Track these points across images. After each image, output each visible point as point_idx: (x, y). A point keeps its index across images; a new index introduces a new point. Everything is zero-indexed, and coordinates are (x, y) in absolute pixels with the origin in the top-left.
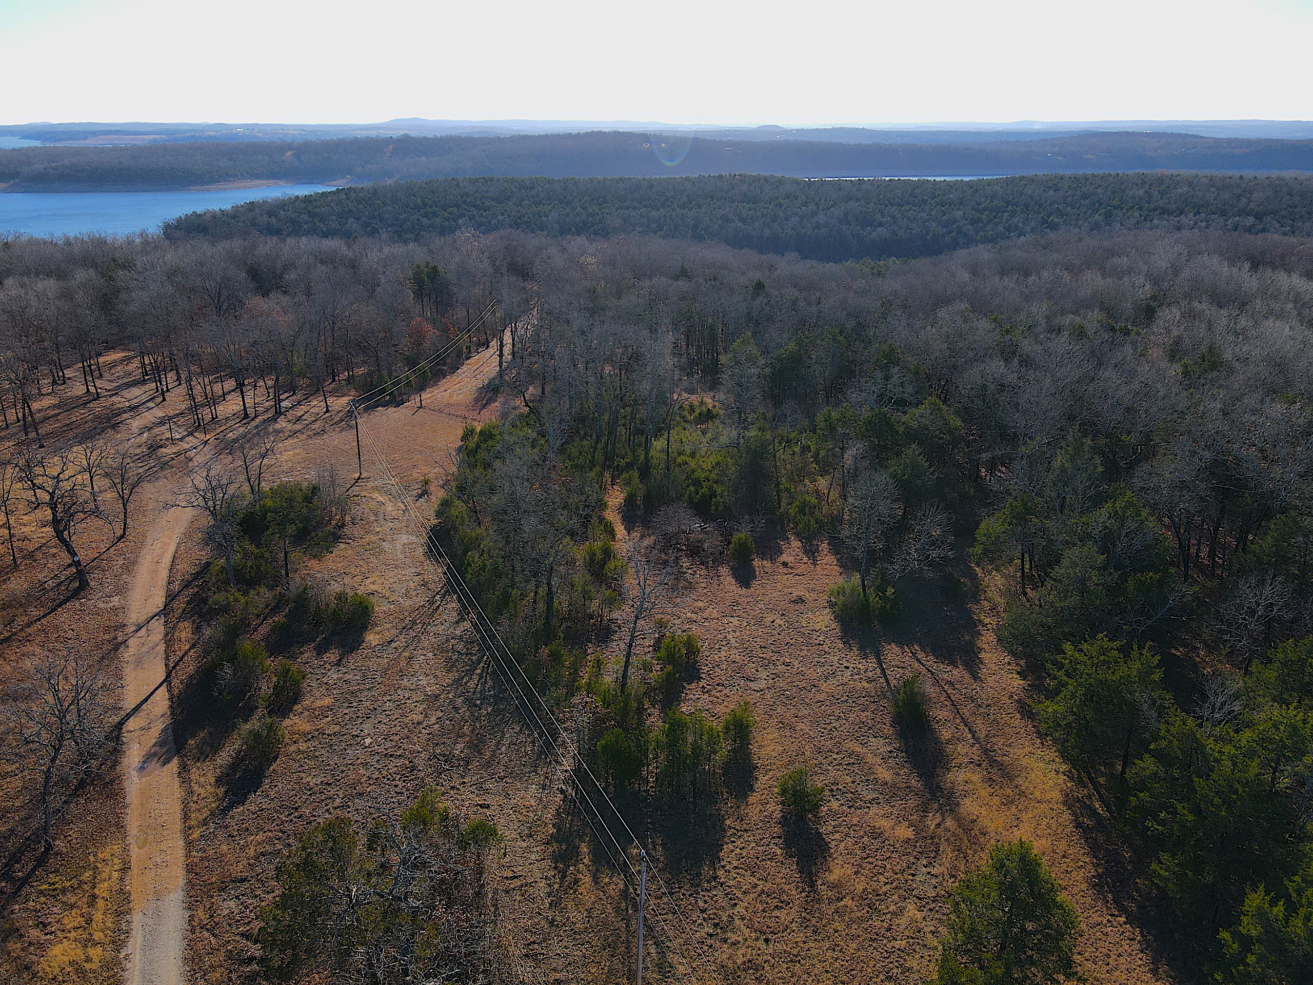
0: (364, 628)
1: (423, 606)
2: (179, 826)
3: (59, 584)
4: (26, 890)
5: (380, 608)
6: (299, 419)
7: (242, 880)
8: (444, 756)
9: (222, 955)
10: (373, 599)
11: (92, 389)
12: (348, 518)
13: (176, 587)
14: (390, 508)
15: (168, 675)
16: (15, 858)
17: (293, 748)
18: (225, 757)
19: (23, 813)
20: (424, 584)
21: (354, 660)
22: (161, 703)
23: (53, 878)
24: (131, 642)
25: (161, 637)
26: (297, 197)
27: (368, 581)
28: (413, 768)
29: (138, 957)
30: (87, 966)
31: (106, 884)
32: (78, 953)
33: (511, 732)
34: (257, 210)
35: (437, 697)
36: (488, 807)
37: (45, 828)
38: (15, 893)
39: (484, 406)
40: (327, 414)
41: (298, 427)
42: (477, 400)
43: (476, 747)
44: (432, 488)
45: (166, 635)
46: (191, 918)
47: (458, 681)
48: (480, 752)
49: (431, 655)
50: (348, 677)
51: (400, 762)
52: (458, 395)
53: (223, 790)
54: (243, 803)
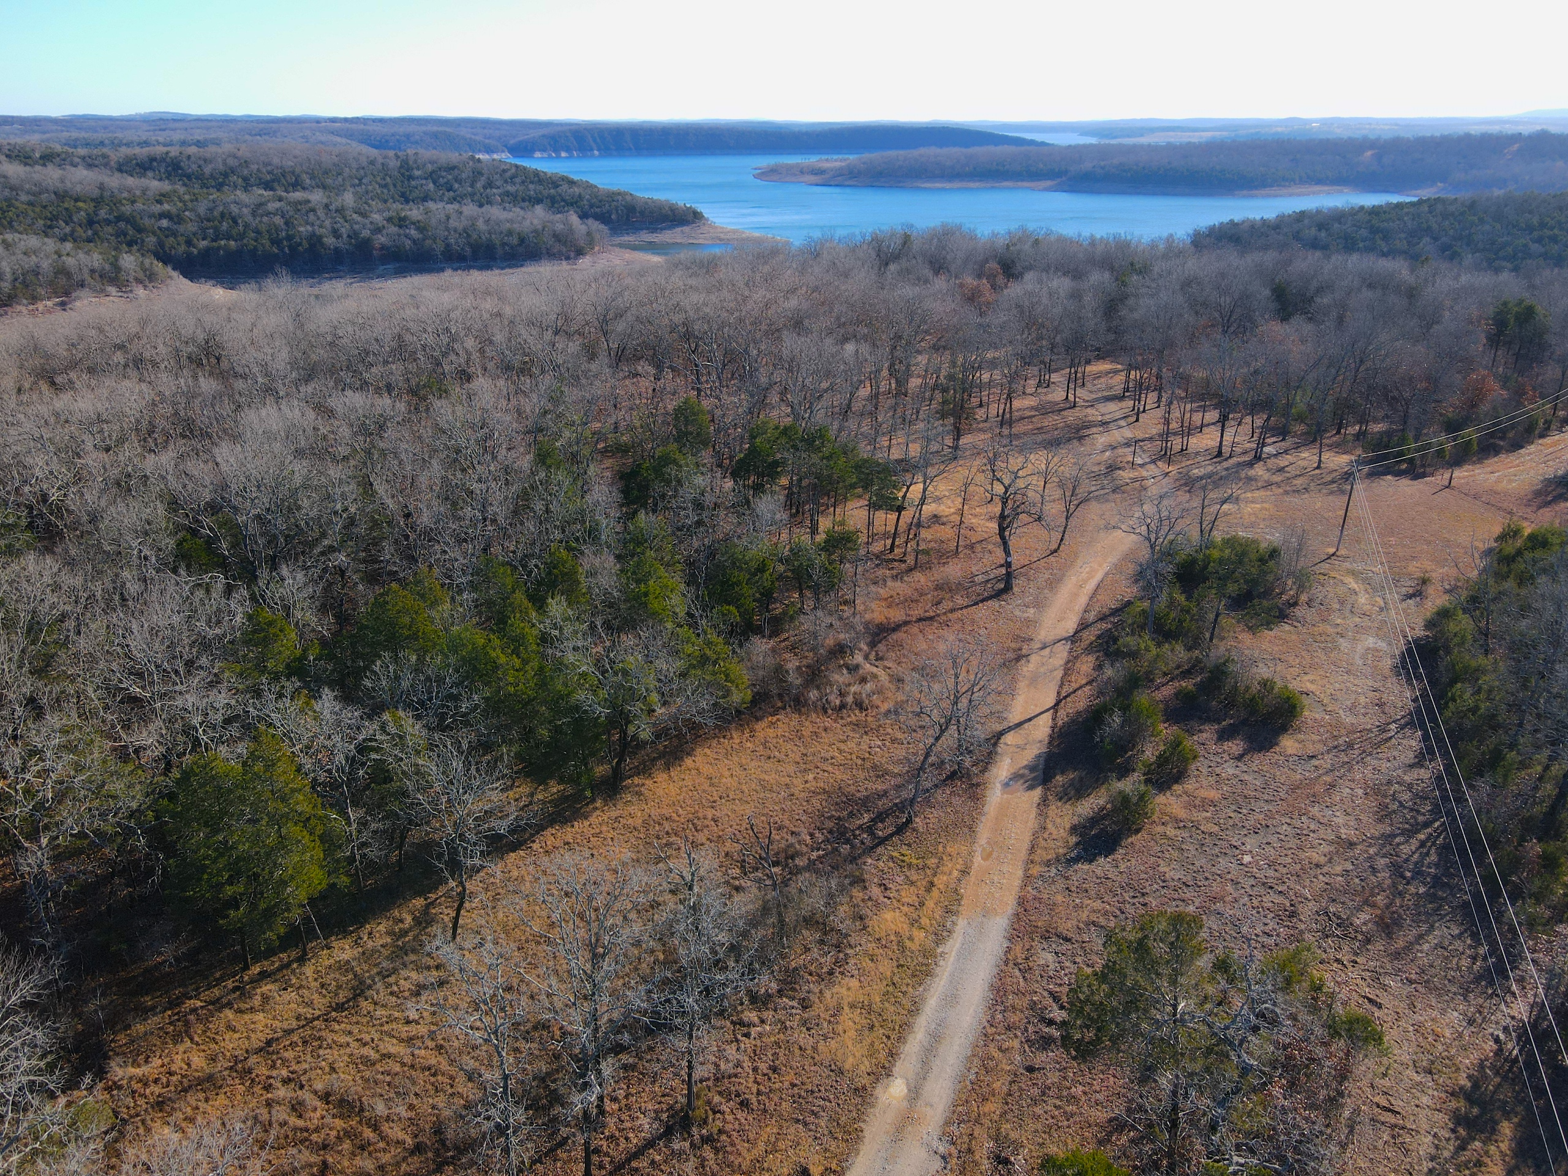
0: (1284, 729)
1: (1370, 730)
2: (1023, 854)
3: (987, 581)
4: (880, 850)
5: (1310, 714)
6: (1281, 470)
7: (1067, 940)
8: (1339, 918)
9: (1025, 1002)
10: (1306, 700)
11: (1071, 397)
12: (1304, 598)
13: (1091, 616)
14: (1362, 601)
15: (1057, 704)
16: (880, 817)
17: (1160, 829)
18: (1088, 806)
19: (899, 780)
20: (1381, 705)
21: (1258, 761)
22: (1042, 729)
23: (904, 850)
24: (1034, 658)
25: (1062, 662)
26: (1362, 208)
27: (1306, 678)
28: (1293, 915)
29: (952, 959)
30: (908, 943)
31: (945, 878)
32: (904, 928)
33: (1445, 931)
34: (1306, 221)
35: (1352, 845)
36: (1380, 1006)
37: (912, 801)
38: (872, 848)
39: (1547, 504)
40: (1317, 471)
41: (1277, 478)
42: (1538, 493)
43: (1388, 926)
44: (1430, 590)
45: (1068, 662)
46: (1009, 950)
47: (1388, 838)
48: (1389, 935)
49: (1360, 792)
50: (1246, 777)
51: (1279, 899)
52: (1510, 481)
53: (1074, 840)
54: (1091, 861)
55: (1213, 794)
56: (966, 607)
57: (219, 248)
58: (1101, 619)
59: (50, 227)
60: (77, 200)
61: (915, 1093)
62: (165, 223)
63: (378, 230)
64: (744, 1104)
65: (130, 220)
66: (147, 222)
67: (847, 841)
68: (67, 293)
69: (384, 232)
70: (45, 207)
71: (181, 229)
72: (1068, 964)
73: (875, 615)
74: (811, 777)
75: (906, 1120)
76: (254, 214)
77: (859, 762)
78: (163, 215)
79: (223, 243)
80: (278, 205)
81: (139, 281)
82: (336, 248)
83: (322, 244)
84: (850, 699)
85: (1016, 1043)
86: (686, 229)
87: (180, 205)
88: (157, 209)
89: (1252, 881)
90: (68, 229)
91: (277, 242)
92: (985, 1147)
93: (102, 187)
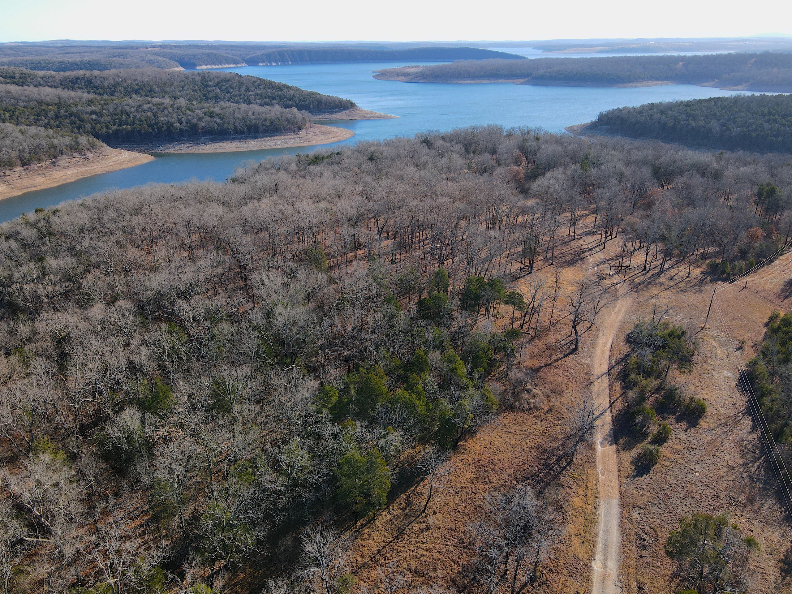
0: (699, 417)
1: (732, 416)
2: (616, 473)
3: (566, 344)
4: (564, 472)
5: (710, 410)
6: (672, 278)
8: (734, 498)
9: (632, 532)
10: (706, 403)
12: (696, 352)
13: (613, 362)
14: (719, 352)
15: (611, 406)
16: (560, 458)
17: (664, 462)
18: (635, 452)
19: (561, 442)
20: (734, 404)
21: (693, 431)
22: (608, 418)
23: (573, 472)
24: (596, 383)
25: (607, 385)
27: (704, 392)
28: (718, 497)
29: (603, 516)
30: (586, 510)
31: (591, 484)
32: (583, 504)
33: (771, 502)
35: (733, 468)
36: (752, 531)
38: (561, 472)
39: (786, 297)
40: (688, 279)
41: (672, 283)
42: (783, 290)
43: (751, 501)
44: (746, 346)
45: (610, 385)
46: (622, 513)
47: (746, 464)
48: (752, 504)
49: (733, 445)
50: (690, 439)
51: (712, 491)
52: (771, 283)
53: (634, 467)
54: (642, 477)
55: (680, 447)
56: (562, 358)
57: (123, 130)
58: (618, 364)
59: (38, 120)
60: (48, 105)
61: (605, 566)
62: (94, 117)
63: (200, 119)
64: (550, 571)
65: (77, 116)
66: (86, 117)
67: (551, 469)
68: (55, 157)
69: (204, 120)
70: (33, 109)
71: (102, 119)
72: (644, 518)
73: (528, 363)
74: (528, 441)
75: (605, 576)
76: (137, 110)
77: (544, 434)
78: (92, 113)
79: (124, 127)
80: (148, 106)
81: (88, 150)
82: (180, 129)
83: (173, 127)
84: (532, 406)
85: (634, 547)
86: (347, 111)
87: (100, 106)
88: (89, 109)
89: (701, 484)
90: (46, 121)
91: (150, 126)
92: (634, 585)
93: (59, 97)
